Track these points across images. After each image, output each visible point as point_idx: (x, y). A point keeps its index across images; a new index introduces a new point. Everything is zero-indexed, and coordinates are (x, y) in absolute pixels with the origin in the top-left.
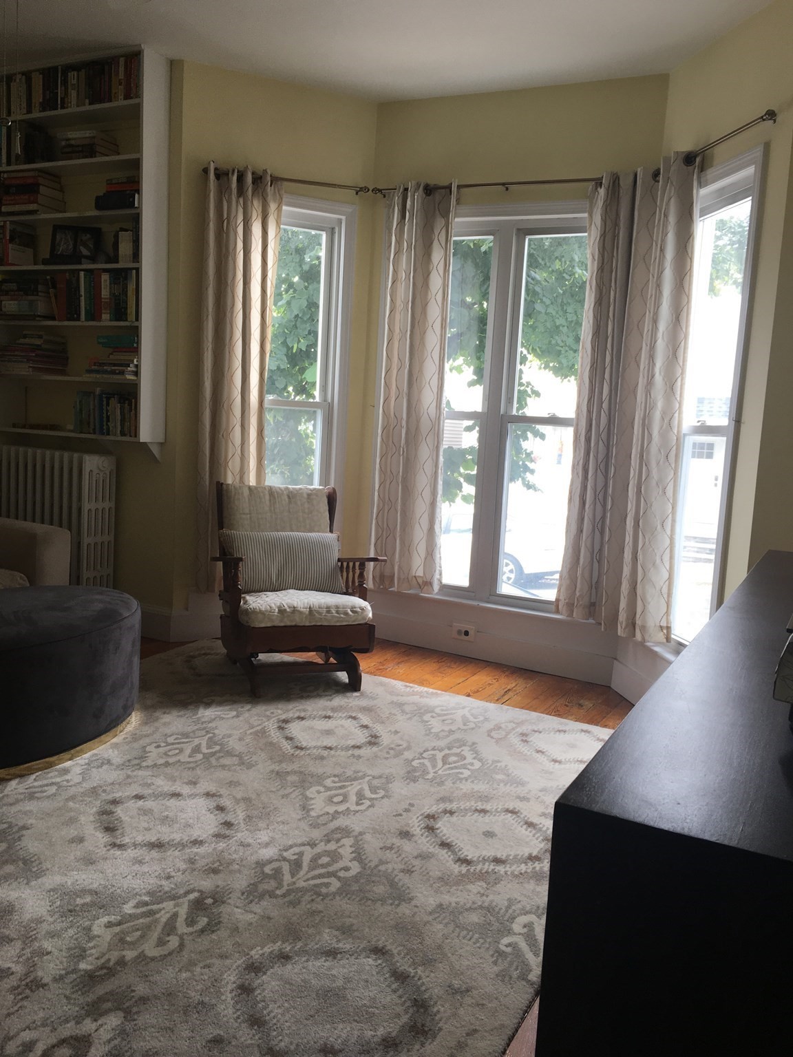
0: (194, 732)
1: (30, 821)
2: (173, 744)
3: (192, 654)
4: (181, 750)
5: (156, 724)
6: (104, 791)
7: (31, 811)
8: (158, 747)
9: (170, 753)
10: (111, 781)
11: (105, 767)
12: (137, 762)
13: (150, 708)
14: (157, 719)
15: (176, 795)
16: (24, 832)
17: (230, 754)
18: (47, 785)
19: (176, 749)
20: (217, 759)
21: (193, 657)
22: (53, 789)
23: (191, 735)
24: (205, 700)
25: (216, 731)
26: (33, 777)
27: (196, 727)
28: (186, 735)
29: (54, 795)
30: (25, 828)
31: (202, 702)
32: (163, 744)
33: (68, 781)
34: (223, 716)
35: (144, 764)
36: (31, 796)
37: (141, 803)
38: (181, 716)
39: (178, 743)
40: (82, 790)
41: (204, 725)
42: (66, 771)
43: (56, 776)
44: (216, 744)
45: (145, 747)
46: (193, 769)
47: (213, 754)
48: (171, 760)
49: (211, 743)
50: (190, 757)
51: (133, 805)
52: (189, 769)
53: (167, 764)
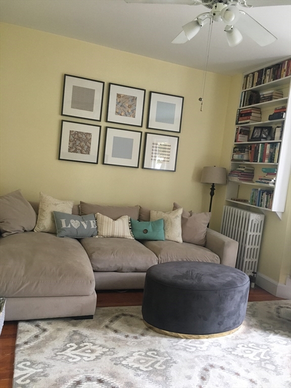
0: (262, 345)
1: (178, 360)
2: (250, 348)
3: (281, 305)
4: (252, 352)
5: (248, 335)
6: (211, 359)
7: (181, 356)
8: (243, 346)
9: (246, 352)
10: (216, 355)
11: (218, 347)
12: (230, 350)
13: (250, 326)
14: (250, 332)
15: (237, 374)
16: (174, 364)
17: (272, 363)
18: (193, 346)
19: (250, 351)
20: (265, 364)
21: (282, 307)
22: (194, 349)
23: (260, 346)
24: (276, 331)
25: (272, 349)
26: (191, 340)
27: (264, 343)
28: (258, 345)
29: (193, 352)
30: (175, 362)
31: (274, 331)
32: (246, 346)
33: (201, 348)
34: (280, 342)
35: (233, 353)
36: (185, 349)
37: (222, 371)
38: (261, 335)
39: (253, 348)
40: (204, 354)
41: (269, 344)
42: (203, 343)
43: (198, 344)
44: (269, 355)
45: (238, 344)
46: (252, 364)
47: (265, 360)
48: (245, 355)
49: (267, 354)
50: (254, 357)
51: (218, 371)
52: (250, 363)
53: (242, 357)
